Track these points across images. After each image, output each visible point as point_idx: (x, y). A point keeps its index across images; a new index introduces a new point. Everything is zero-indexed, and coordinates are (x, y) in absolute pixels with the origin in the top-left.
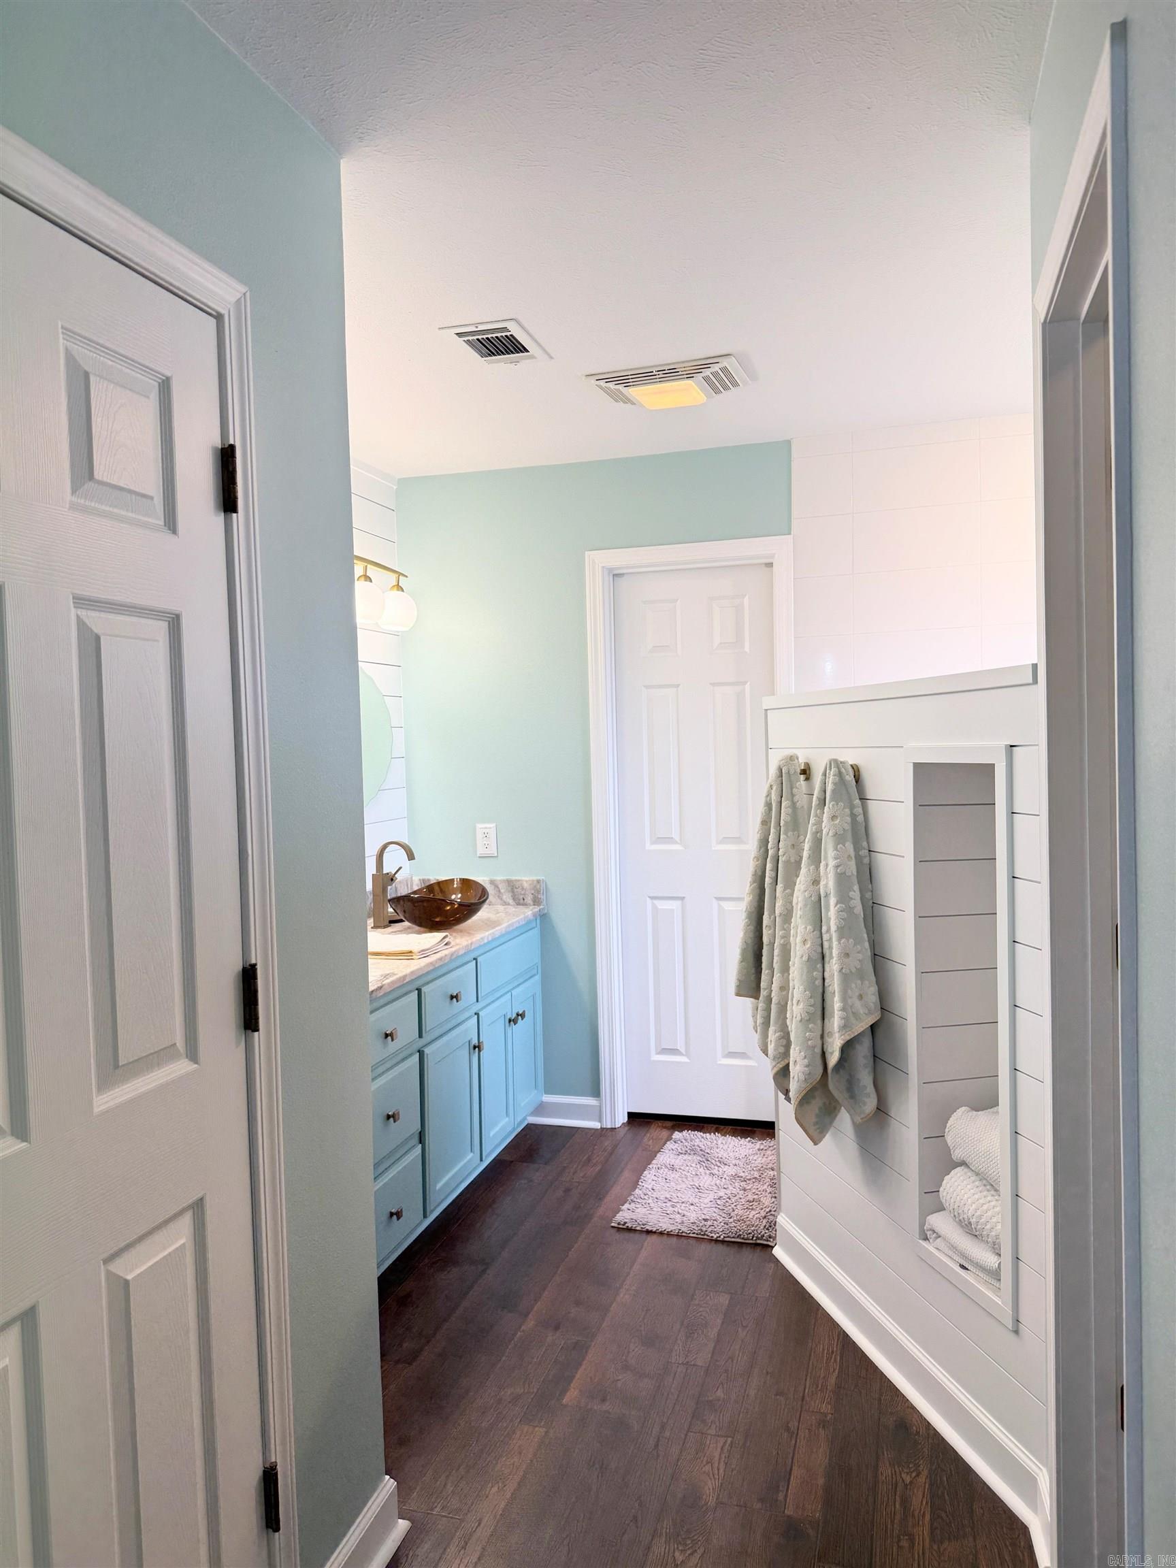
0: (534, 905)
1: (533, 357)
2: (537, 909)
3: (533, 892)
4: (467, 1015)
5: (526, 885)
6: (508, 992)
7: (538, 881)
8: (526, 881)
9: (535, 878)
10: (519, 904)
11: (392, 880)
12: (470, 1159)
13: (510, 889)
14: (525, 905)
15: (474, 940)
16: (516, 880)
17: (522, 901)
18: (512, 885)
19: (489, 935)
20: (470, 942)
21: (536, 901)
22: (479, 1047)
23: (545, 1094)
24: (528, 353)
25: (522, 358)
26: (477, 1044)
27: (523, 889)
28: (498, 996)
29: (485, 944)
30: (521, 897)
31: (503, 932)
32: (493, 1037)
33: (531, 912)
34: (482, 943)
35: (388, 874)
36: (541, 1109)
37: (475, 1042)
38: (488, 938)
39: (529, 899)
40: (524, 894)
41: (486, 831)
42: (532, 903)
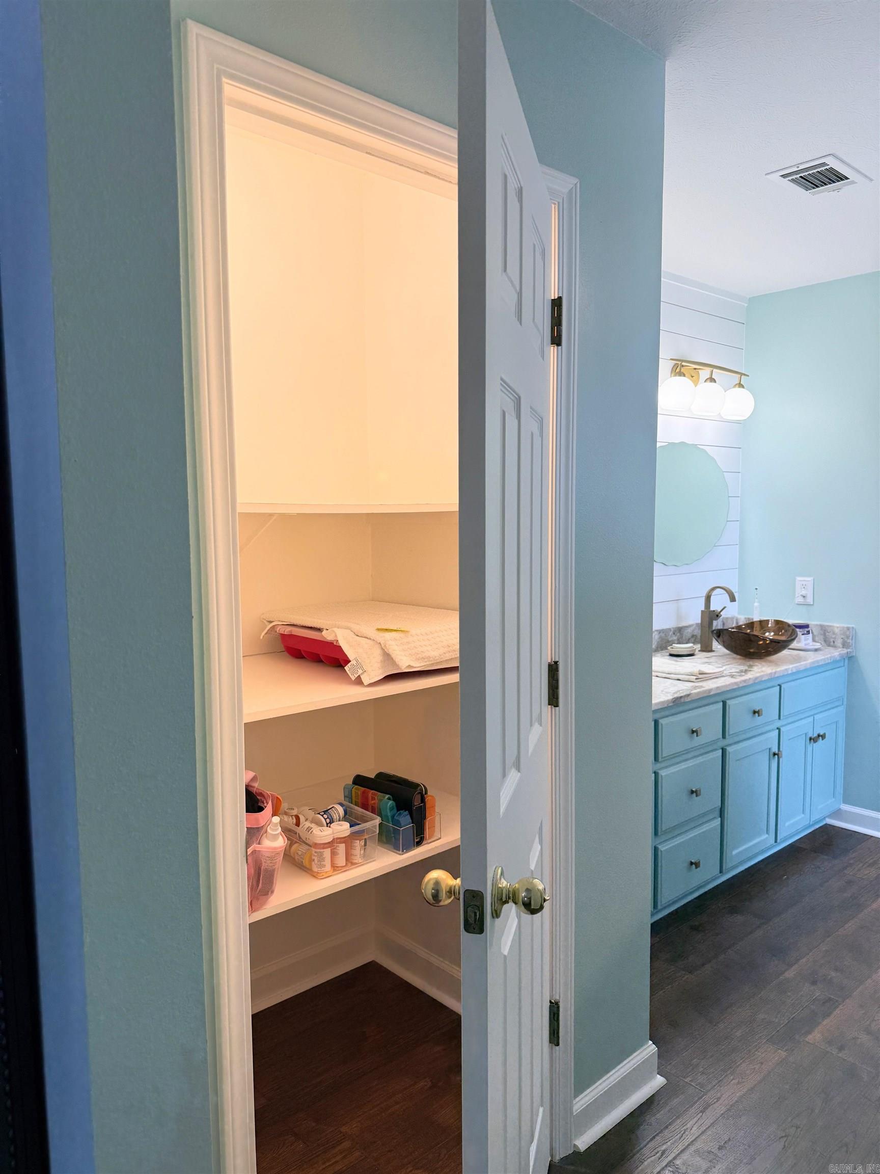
0: (843, 648)
1: (853, 182)
2: (845, 651)
3: (842, 637)
4: (767, 728)
5: (837, 631)
6: (812, 715)
7: (848, 629)
8: (838, 627)
9: (846, 626)
10: (829, 645)
11: (717, 616)
12: (764, 840)
13: (822, 633)
14: (835, 647)
15: (778, 670)
16: (828, 626)
17: (832, 643)
18: (824, 630)
19: (793, 667)
20: (774, 671)
21: (845, 645)
22: (778, 755)
23: (843, 803)
24: (848, 180)
25: (845, 185)
26: (777, 752)
27: (834, 633)
28: (803, 717)
29: (788, 674)
30: (832, 640)
31: (808, 667)
32: (793, 750)
33: (838, 653)
34: (786, 673)
35: (714, 611)
36: (837, 814)
37: (775, 750)
38: (792, 670)
39: (839, 642)
40: (835, 638)
41: (804, 583)
42: (841, 646)
